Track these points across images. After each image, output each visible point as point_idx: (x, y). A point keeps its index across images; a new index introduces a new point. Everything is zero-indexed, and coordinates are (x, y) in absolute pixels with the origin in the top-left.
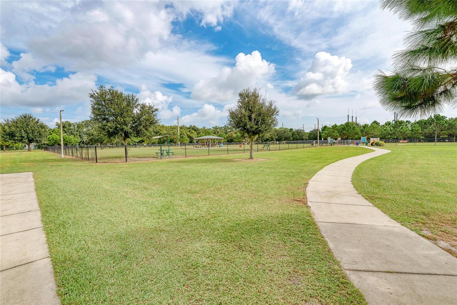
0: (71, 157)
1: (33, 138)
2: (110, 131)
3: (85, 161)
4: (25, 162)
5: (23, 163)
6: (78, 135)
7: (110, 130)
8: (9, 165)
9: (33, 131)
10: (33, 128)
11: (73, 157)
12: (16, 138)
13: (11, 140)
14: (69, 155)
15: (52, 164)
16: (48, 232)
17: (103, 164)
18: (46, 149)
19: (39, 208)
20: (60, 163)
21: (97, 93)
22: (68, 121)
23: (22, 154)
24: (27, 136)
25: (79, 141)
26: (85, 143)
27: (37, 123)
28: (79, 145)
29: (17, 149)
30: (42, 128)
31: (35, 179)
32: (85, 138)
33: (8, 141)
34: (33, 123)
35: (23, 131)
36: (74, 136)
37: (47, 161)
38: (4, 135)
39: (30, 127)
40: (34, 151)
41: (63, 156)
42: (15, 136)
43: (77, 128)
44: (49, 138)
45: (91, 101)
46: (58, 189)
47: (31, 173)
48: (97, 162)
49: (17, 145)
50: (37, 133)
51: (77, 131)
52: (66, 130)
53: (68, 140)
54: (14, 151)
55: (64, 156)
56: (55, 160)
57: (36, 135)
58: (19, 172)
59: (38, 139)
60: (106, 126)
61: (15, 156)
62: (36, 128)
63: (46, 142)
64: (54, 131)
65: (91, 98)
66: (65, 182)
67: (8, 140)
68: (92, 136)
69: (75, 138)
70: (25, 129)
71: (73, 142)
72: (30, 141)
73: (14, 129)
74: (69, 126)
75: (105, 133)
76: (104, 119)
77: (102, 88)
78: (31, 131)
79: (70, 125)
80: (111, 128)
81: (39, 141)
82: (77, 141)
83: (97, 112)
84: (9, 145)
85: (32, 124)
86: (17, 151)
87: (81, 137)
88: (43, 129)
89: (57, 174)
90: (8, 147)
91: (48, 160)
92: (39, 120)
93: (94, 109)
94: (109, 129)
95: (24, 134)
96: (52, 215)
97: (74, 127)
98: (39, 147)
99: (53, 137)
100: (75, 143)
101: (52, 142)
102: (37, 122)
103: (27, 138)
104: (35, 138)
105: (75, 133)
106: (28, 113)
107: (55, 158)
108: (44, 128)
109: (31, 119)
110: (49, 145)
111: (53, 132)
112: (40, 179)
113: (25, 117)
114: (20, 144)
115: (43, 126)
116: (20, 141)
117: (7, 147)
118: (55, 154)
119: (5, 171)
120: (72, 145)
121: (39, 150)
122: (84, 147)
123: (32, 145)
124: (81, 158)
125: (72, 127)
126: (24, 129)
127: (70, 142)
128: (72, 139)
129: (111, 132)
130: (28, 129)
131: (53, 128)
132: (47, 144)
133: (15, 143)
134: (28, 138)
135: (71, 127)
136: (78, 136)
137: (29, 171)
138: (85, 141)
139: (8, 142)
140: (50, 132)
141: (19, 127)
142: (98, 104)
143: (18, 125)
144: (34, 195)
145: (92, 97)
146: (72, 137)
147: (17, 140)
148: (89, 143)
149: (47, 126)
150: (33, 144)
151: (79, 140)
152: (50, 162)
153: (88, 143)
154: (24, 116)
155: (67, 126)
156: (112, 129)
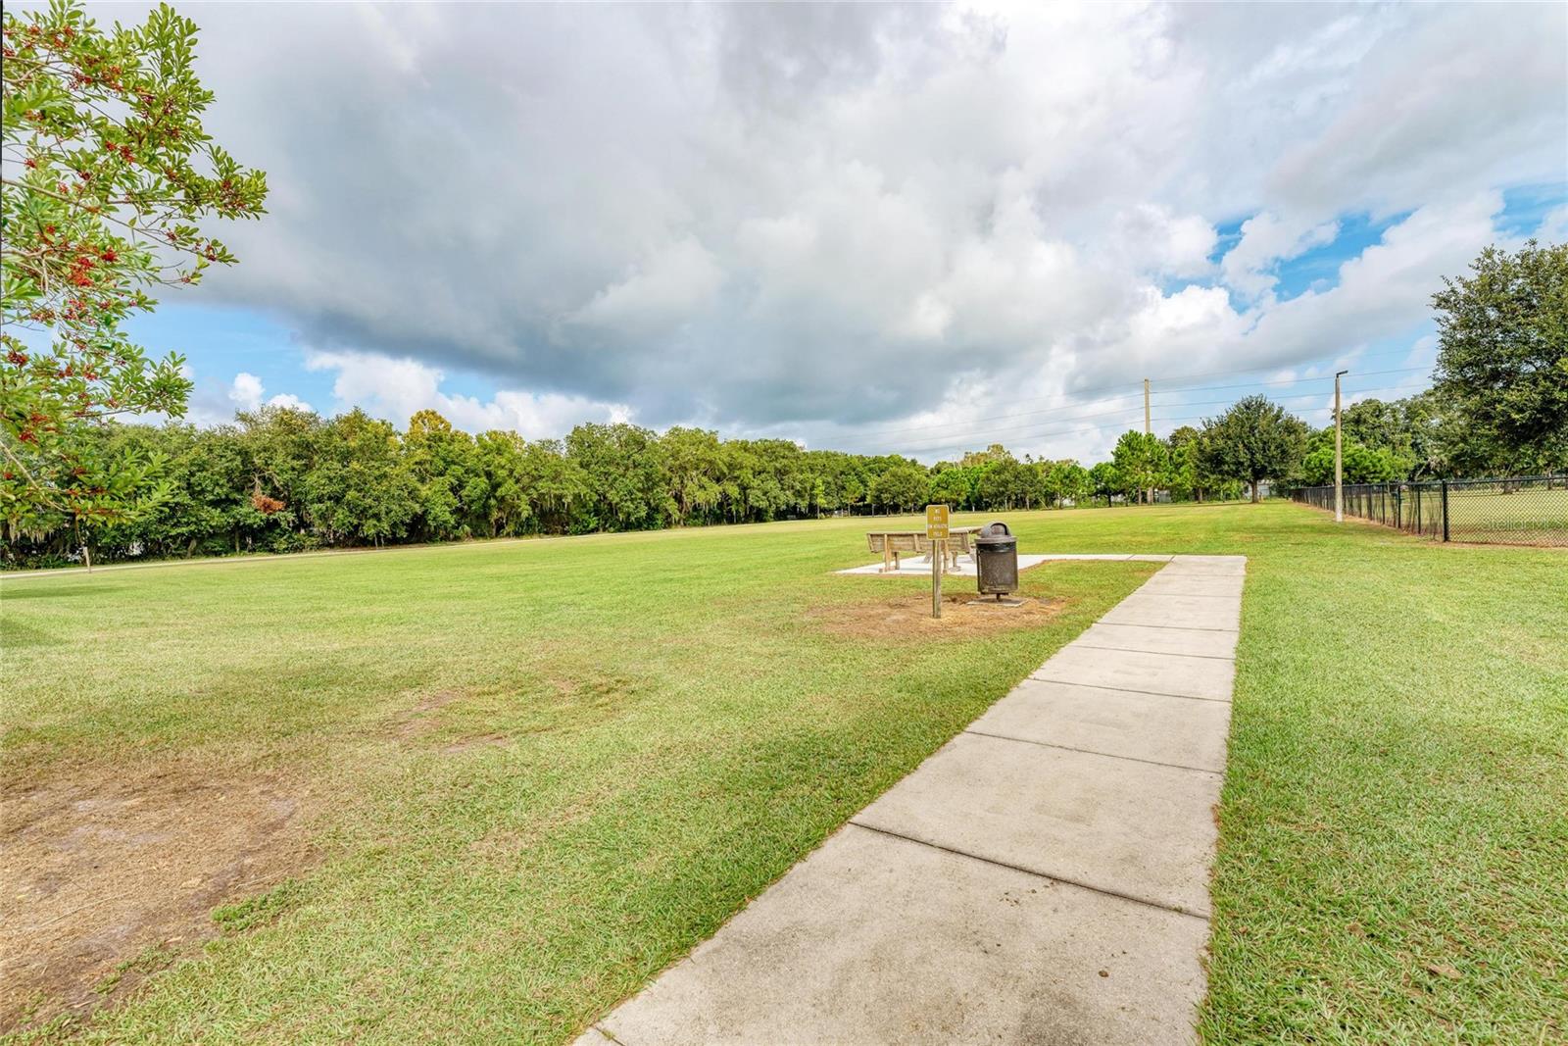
0: (1363, 521)
1: (1266, 464)
2: (1514, 421)
3: (1407, 535)
4: (1237, 530)
5: (1232, 534)
6: (1408, 443)
7: (1515, 416)
8: (1202, 536)
9: (1265, 443)
10: (1265, 435)
11: (1372, 522)
12: (1226, 468)
13: (1213, 473)
14: (1361, 516)
15: (1299, 538)
16: (1241, 669)
17: (1472, 547)
18: (1298, 495)
19: (1238, 629)
20: (1320, 538)
21: (1466, 285)
22: (1373, 398)
23: (1236, 510)
24: (1251, 461)
25: (1411, 466)
26: (1435, 471)
27: (1277, 420)
28: (1411, 479)
29: (1228, 497)
30: (1290, 433)
31: (1248, 572)
32: (1436, 456)
33: (1207, 477)
34: (1265, 422)
35: (1241, 446)
36: (1394, 448)
37: (1291, 529)
38: (1201, 461)
39: (1257, 435)
40: (1267, 501)
41: (1339, 516)
42: (1223, 462)
43: (1407, 418)
44: (1309, 462)
45: (1439, 320)
46: (1291, 599)
47: (1244, 559)
48: (1446, 539)
49: (1226, 485)
50: (1277, 447)
51: (1407, 430)
52: (1365, 430)
53: (1367, 463)
54: (1220, 503)
55: (1343, 518)
56: (1313, 529)
57: (1273, 456)
58: (1220, 554)
59: (1277, 468)
60: (1497, 405)
61: (1219, 516)
62: (1273, 436)
63: (1301, 476)
64: (1325, 437)
65: (1439, 310)
66: (1315, 587)
67: (1207, 474)
68: (1461, 445)
69: (1396, 457)
70: (1246, 441)
71: (1388, 469)
72: (1259, 474)
73: (1220, 442)
74: (1377, 416)
75: (1490, 430)
76: (1495, 376)
77: (1489, 257)
78: (1261, 445)
79: (1379, 411)
80: (1521, 411)
81: (1280, 474)
82: (1404, 467)
83: (1462, 355)
84: (1211, 486)
85: (1262, 423)
86: (1227, 502)
87: (1419, 451)
88: (1293, 436)
89: (1304, 565)
90: (1208, 493)
91: (1295, 527)
92: (1281, 409)
93: (1449, 345)
94: (1509, 416)
95: (1244, 456)
96: (1260, 645)
97: (1394, 416)
98: (1281, 491)
99: (1322, 457)
100: (1393, 475)
101: (1317, 475)
102: (1278, 417)
103: (1249, 466)
104: (1270, 463)
105: (1398, 437)
106: (1255, 395)
107: (1314, 522)
108: (1295, 431)
109: (1262, 411)
110: (1309, 485)
111: (1321, 440)
112: (1258, 574)
113: (1247, 408)
114: (1235, 485)
115: (1291, 428)
116: (1233, 476)
117: (1206, 491)
118: (1322, 511)
119: (1192, 550)
120: (1383, 480)
121: (1280, 500)
122: (1428, 487)
123: (1264, 486)
124: (1395, 524)
125: (1386, 418)
126: (1243, 442)
127: (1375, 472)
128: (1383, 462)
129: (1522, 425)
130: (1252, 439)
131: (1322, 429)
132: (1303, 482)
133: (1224, 481)
134: (1253, 464)
135: (1383, 419)
136: (1408, 449)
137: (1239, 553)
138: (1433, 464)
139: (1207, 480)
140: (1314, 443)
141: (1233, 435)
142: (1467, 326)
143: (1230, 431)
144: (1236, 603)
145: (1443, 303)
146: (1384, 452)
147: (1227, 473)
148: (1451, 470)
149: (1304, 424)
150: (1263, 481)
151: (1411, 460)
152: (1297, 532)
153: (1448, 471)
154: (1245, 405)
155: (1368, 415)
156: (1527, 414)
